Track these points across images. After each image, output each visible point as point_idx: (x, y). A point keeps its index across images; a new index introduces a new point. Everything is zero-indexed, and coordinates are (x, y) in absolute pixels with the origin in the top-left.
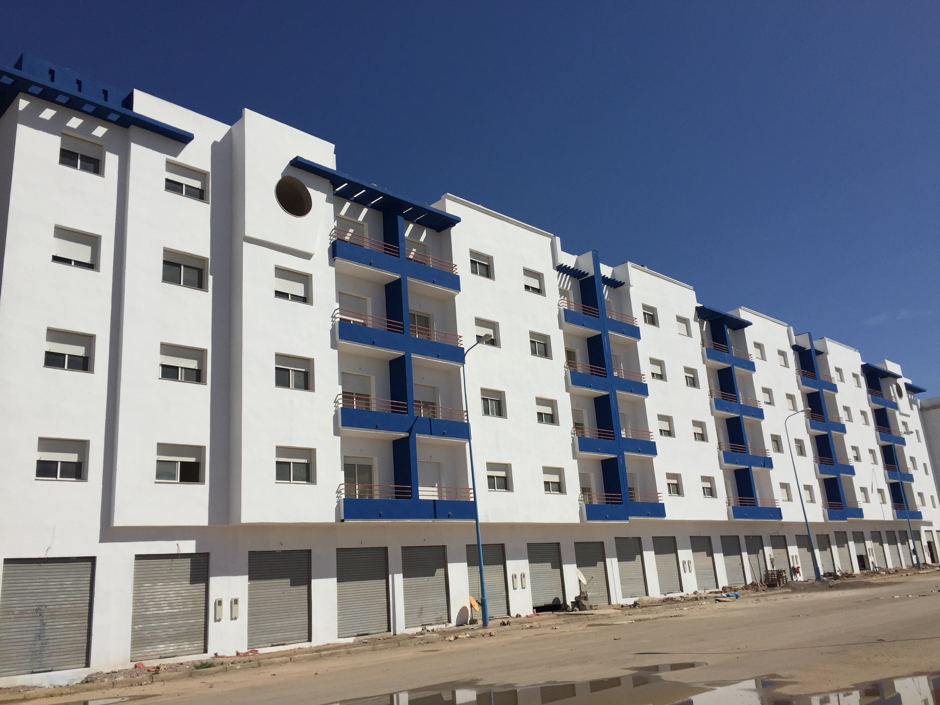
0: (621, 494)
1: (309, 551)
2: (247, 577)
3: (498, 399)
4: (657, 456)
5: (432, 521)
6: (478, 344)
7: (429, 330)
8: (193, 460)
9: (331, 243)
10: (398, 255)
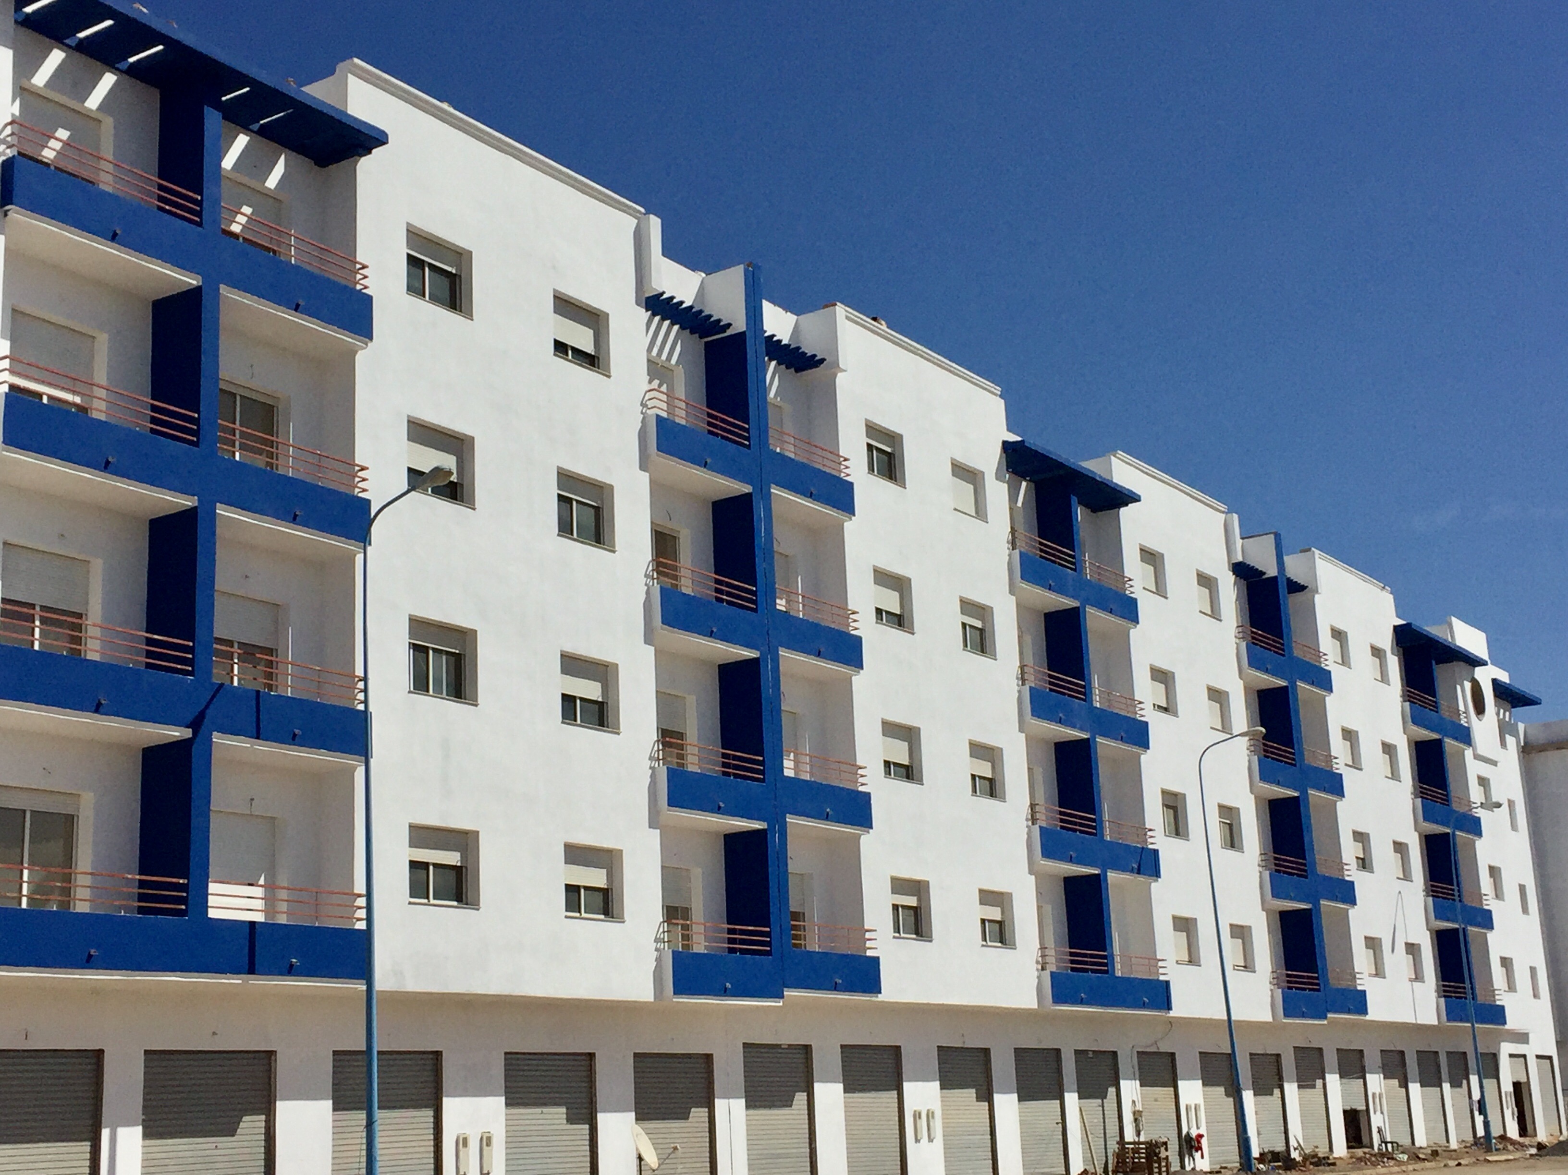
0: (769, 927)
3: (457, 652)
4: (871, 831)
6: (413, 493)
7: (273, 442)
9: (1, 162)
10: (198, 220)
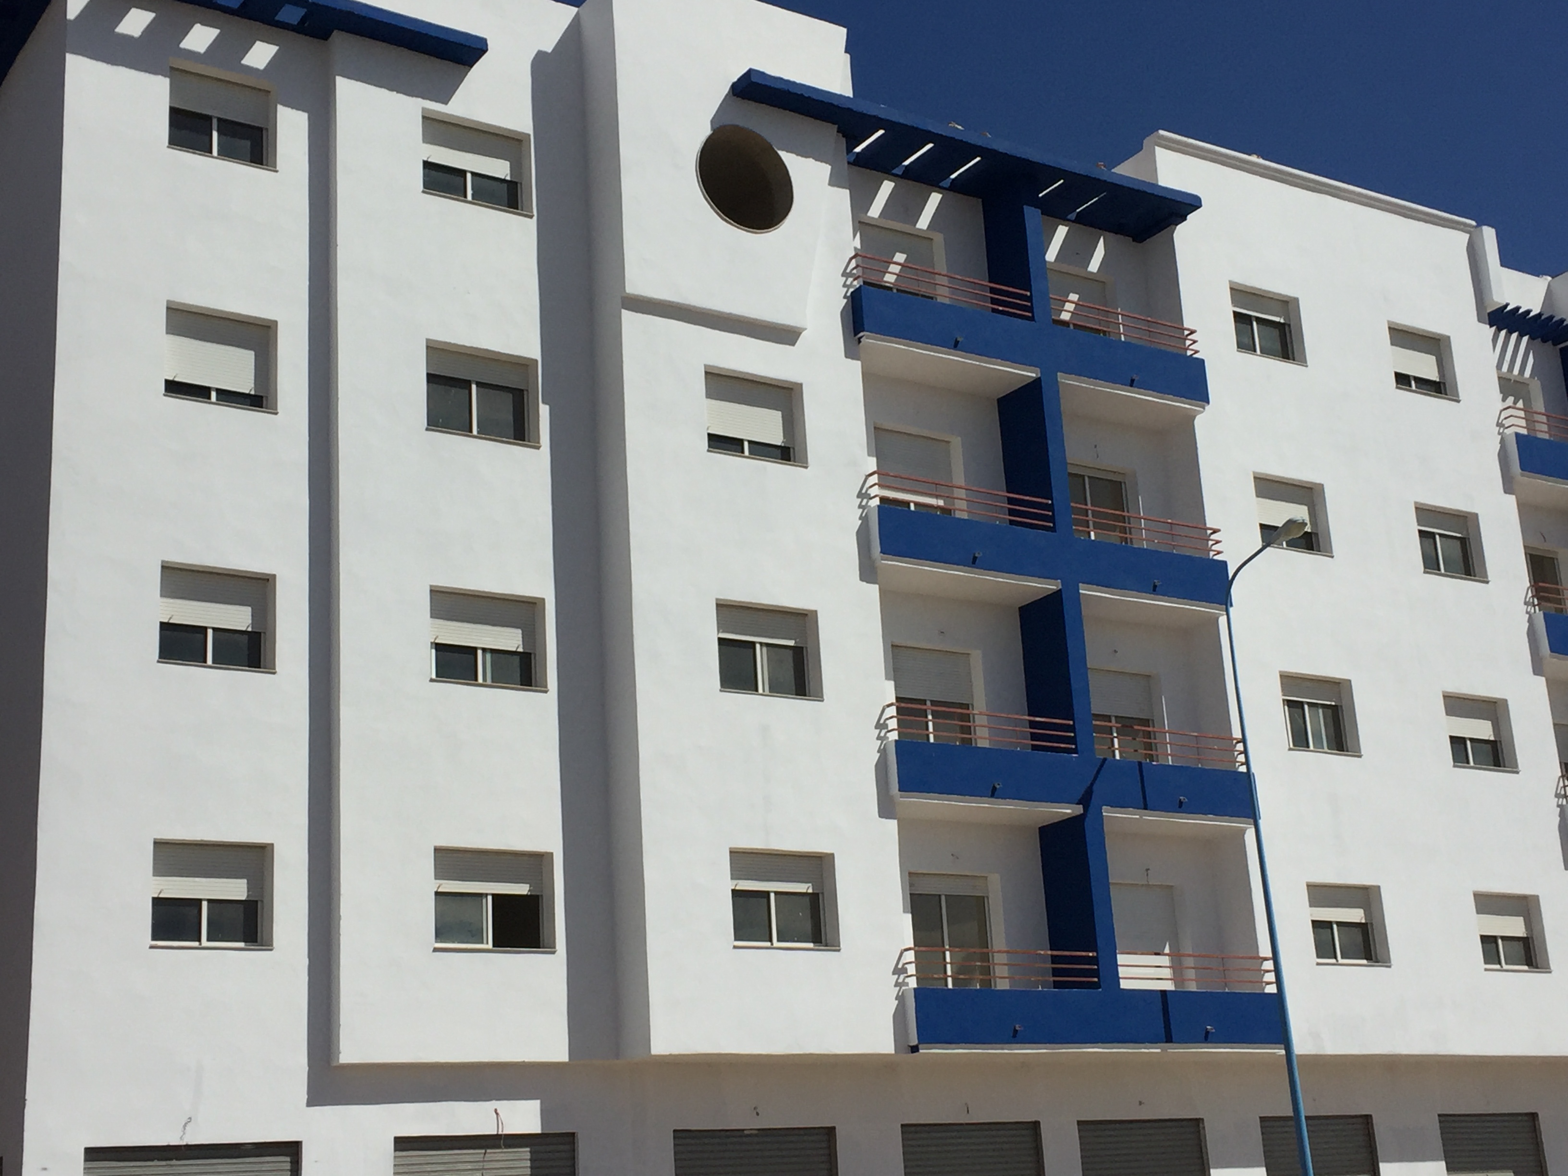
1: (831, 1132)
3: (1333, 703)
5: (1159, 1050)
6: (1268, 549)
7: (1124, 516)
8: (522, 889)
9: (849, 294)
10: (1030, 314)
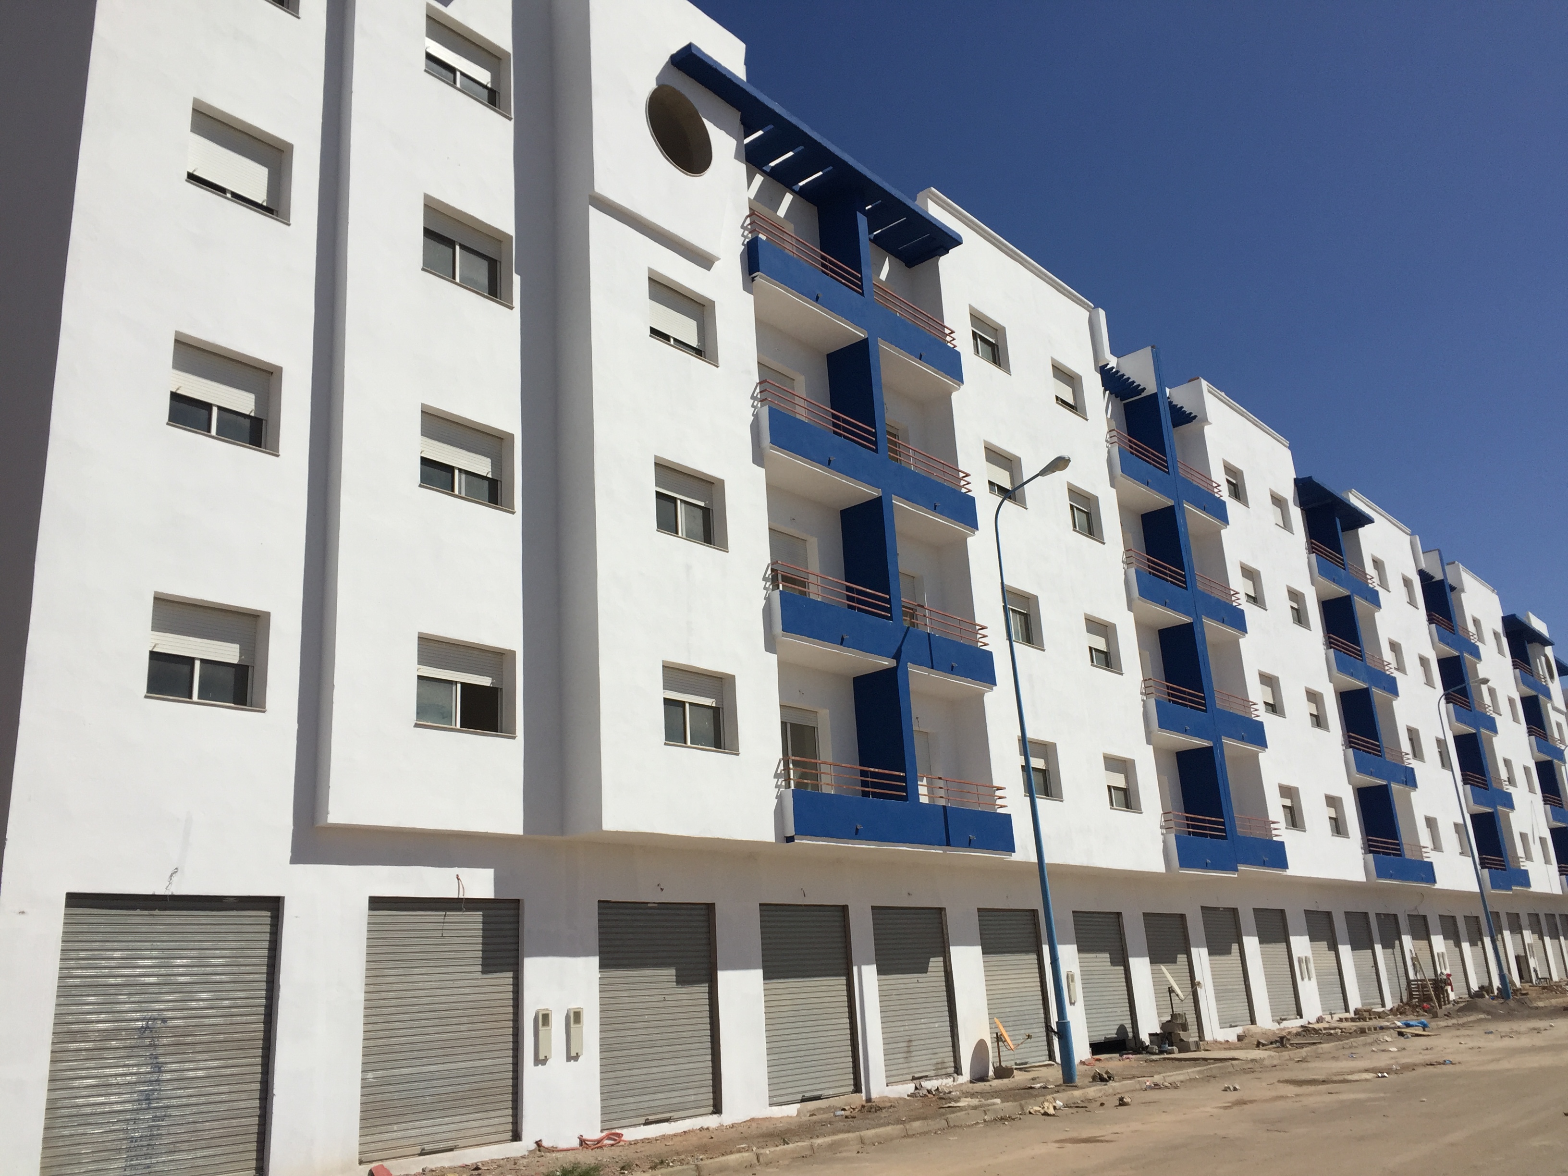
0: (1223, 818)
1: (710, 908)
2: (595, 961)
3: (1025, 612)
4: (1266, 750)
5: (941, 852)
6: (1039, 477)
8: (485, 681)
9: (745, 243)
10: (861, 291)
